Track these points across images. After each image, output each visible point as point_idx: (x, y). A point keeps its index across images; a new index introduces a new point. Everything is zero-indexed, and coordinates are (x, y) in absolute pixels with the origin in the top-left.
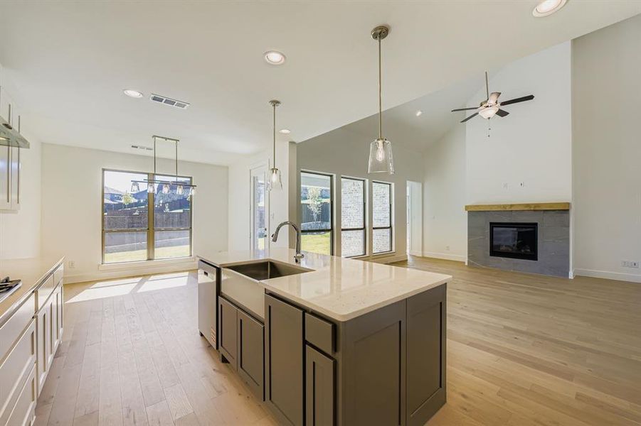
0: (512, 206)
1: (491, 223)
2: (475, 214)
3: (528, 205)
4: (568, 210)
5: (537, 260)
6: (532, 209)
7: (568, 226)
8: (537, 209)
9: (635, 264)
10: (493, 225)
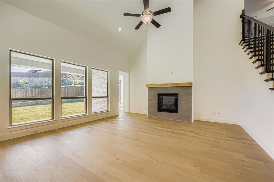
0: (167, 84)
1: (158, 94)
2: (151, 89)
3: (174, 84)
4: (191, 86)
5: (178, 113)
6: (176, 86)
7: (191, 95)
8: (178, 86)
9: (218, 114)
10: (159, 95)
